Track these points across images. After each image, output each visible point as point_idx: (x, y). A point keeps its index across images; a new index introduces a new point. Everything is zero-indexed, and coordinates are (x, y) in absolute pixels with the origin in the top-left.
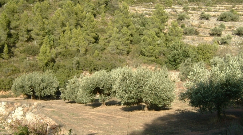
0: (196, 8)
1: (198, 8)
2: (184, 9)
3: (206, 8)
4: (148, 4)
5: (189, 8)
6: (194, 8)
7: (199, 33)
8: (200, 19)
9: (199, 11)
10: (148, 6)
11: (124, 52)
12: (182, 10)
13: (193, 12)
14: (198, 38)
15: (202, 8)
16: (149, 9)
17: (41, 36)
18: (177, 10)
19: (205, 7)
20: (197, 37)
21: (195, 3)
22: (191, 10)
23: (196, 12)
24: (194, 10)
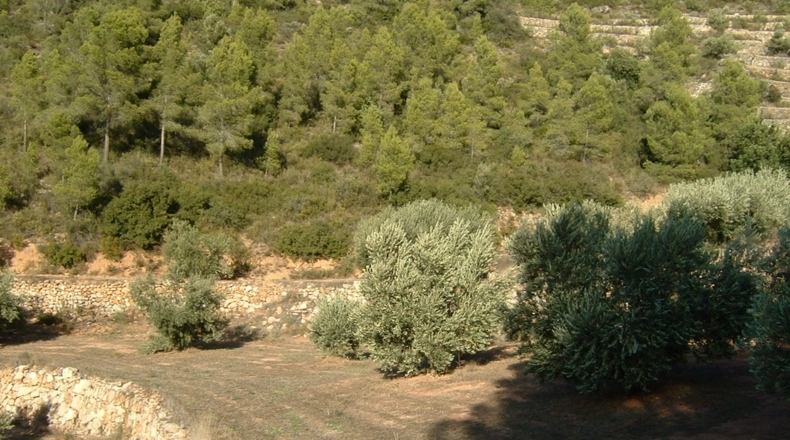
0: (748, 21)
1: (755, 20)
2: (710, 23)
3: (780, 21)
4: (598, 10)
5: (727, 21)
6: (742, 20)
7: (779, 97)
8: (767, 54)
9: (758, 29)
10: (599, 17)
11: (593, 151)
12: (705, 29)
13: (743, 32)
14: (781, 112)
15: (765, 21)
16: (606, 28)
17: (350, 108)
18: (692, 26)
19: (774, 17)
20: (777, 109)
21: (739, 6)
22: (734, 27)
23: (749, 33)
24: (744, 28)
